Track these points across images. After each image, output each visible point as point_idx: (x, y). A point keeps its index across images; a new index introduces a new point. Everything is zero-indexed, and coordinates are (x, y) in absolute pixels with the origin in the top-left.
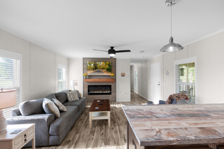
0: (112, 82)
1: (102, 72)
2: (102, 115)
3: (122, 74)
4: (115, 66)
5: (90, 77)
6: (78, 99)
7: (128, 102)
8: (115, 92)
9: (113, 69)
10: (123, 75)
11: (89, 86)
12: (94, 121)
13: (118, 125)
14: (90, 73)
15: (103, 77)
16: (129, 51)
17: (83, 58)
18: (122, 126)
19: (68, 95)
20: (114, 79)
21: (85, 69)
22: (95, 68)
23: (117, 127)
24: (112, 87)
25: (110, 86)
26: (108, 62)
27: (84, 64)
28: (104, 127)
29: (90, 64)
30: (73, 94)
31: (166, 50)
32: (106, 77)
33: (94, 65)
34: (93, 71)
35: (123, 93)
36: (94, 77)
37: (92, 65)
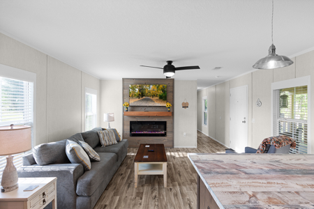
0: (168, 117)
1: (152, 101)
2: (154, 167)
3: (183, 103)
4: (173, 92)
5: (133, 108)
6: (116, 142)
7: (193, 149)
8: (173, 132)
9: (169, 97)
10: (185, 106)
11: (132, 123)
12: (141, 177)
13: (179, 185)
14: (133, 102)
15: (154, 109)
16: (197, 67)
17: (123, 79)
18: (185, 186)
19: (101, 136)
20: (171, 113)
21: (127, 95)
22: (142, 94)
23: (178, 187)
24: (168, 125)
25: (165, 123)
26: (161, 86)
27: (124, 89)
28: (157, 187)
29: (133, 89)
30: (108, 134)
31: (263, 67)
32: (158, 109)
33: (140, 90)
34: (137, 99)
35: (185, 134)
36: (140, 108)
37: (137, 90)
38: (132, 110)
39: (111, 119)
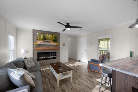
0: (57, 50)
1: (50, 42)
3: (63, 44)
4: (59, 39)
5: (39, 45)
6: (35, 65)
7: (67, 62)
8: (59, 56)
9: (58, 41)
10: (64, 45)
11: (38, 53)
14: (39, 42)
15: (50, 46)
17: (33, 30)
19: (26, 62)
20: (58, 48)
21: (35, 39)
22: (44, 39)
23: (76, 80)
24: (57, 53)
26: (54, 35)
27: (33, 35)
28: (68, 83)
29: (40, 36)
32: (52, 46)
33: (43, 37)
34: (42, 41)
35: (64, 57)
36: (43, 46)
37: (42, 36)
38: (39, 47)
39: (27, 52)
